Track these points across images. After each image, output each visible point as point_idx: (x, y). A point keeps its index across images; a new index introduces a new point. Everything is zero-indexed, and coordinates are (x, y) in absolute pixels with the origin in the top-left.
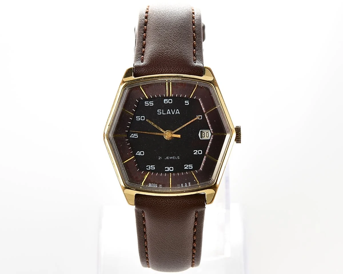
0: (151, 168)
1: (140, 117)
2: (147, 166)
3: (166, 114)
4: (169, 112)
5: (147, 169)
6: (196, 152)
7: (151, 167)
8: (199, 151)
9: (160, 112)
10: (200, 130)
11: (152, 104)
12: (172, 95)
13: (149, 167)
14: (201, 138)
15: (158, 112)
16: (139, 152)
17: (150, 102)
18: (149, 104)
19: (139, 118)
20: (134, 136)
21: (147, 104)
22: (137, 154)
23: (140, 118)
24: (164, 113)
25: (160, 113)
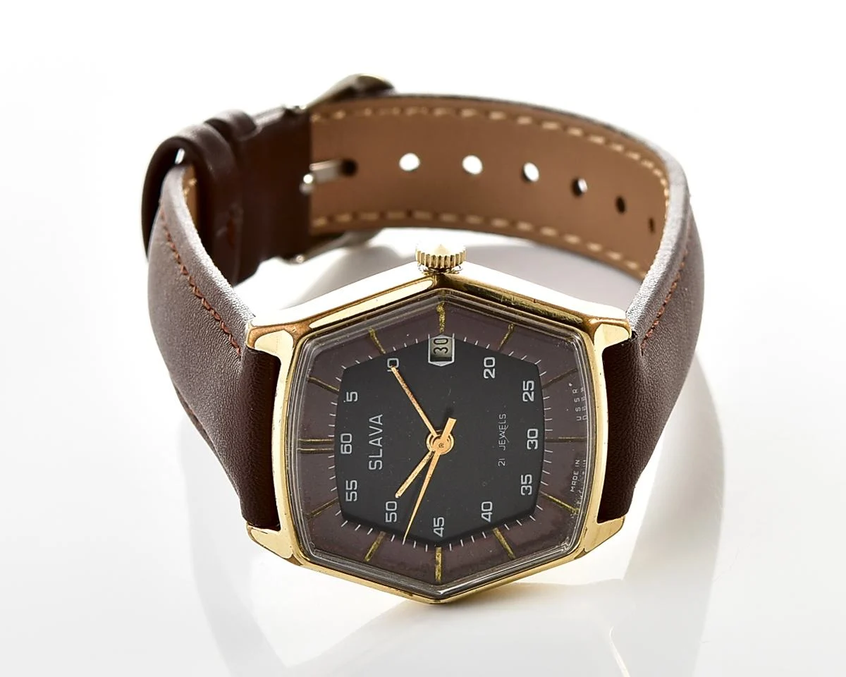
1: (387, 514)
2: (523, 494)
3: (380, 447)
4: (376, 442)
5: (530, 494)
6: (489, 372)
7: (526, 485)
8: (487, 364)
9: (376, 464)
10: (429, 361)
11: (354, 483)
12: (332, 438)
13: (524, 488)
14: (451, 360)
15: (375, 468)
16: (483, 514)
17: (347, 489)
18: (353, 490)
19: (391, 514)
21: (354, 495)
22: (489, 521)
23: (389, 512)
24: (379, 455)
25: (378, 464)
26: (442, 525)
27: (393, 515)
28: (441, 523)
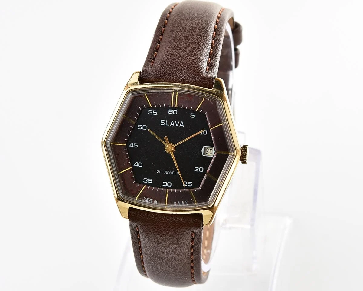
0: (148, 181)
1: (141, 125)
2: (144, 179)
3: (170, 125)
4: (172, 124)
5: (144, 182)
6: (197, 169)
8: (201, 169)
9: (163, 123)
10: (204, 146)
11: (156, 114)
12: (177, 106)
13: (146, 180)
14: (204, 155)
15: (161, 122)
16: (137, 163)
17: (154, 111)
18: (153, 113)
20: (134, 145)
21: (151, 113)
22: (135, 165)
24: (167, 124)
26: (134, 147)
27: (140, 128)
28: (135, 146)
